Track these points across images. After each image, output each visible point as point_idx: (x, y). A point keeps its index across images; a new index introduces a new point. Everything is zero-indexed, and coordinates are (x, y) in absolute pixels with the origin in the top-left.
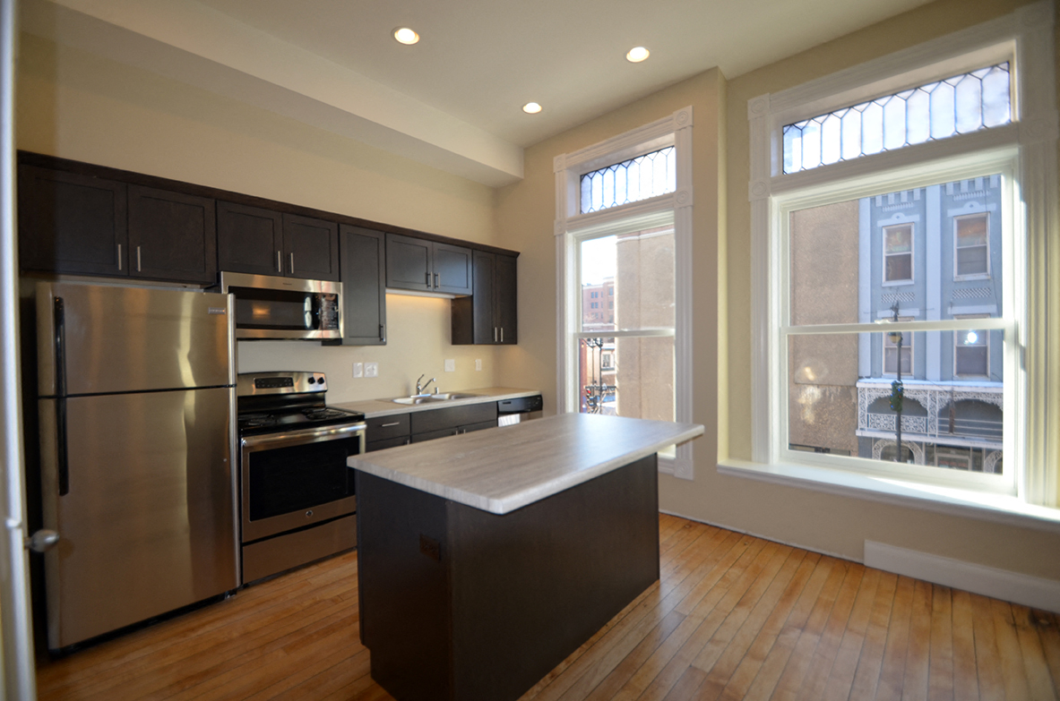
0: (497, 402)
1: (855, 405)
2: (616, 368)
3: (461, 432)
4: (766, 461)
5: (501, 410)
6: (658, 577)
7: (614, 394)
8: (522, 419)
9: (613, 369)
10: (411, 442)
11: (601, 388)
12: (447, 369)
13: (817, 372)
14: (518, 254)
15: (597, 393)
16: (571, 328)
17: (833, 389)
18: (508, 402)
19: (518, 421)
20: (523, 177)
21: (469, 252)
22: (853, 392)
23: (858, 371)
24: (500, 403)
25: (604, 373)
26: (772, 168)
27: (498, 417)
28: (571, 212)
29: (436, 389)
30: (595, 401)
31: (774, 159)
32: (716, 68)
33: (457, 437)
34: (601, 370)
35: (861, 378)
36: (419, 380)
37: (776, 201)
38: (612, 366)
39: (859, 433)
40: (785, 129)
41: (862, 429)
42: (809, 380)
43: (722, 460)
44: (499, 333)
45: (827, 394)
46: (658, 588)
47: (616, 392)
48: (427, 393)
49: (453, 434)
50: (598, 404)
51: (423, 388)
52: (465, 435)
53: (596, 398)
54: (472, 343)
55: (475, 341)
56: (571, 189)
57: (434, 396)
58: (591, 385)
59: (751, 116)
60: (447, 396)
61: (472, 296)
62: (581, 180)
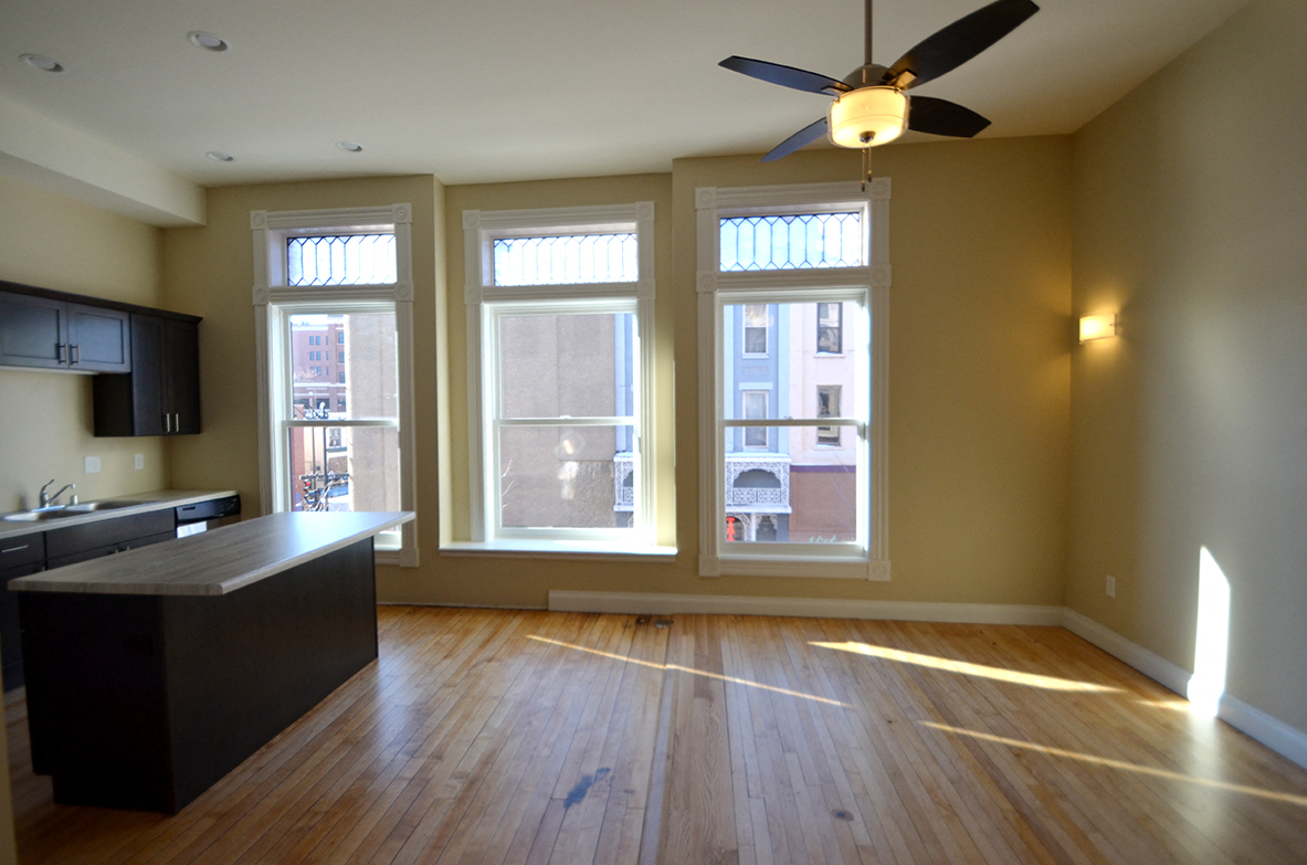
0: (175, 508)
1: (613, 480)
2: (350, 448)
3: (121, 550)
4: (482, 539)
5: (180, 517)
6: (377, 656)
7: (347, 483)
8: (209, 528)
9: (345, 449)
10: (47, 569)
11: (327, 477)
12: (89, 469)
13: (576, 445)
14: (200, 319)
15: (320, 485)
16: (278, 414)
17: (595, 465)
18: (192, 507)
19: (205, 529)
20: (204, 223)
21: (124, 317)
22: (611, 467)
23: (615, 445)
24: (179, 510)
25: (330, 455)
26: (484, 275)
27: (176, 527)
28: (276, 280)
29: (72, 498)
30: (317, 495)
31: (485, 267)
32: (432, 175)
33: (118, 555)
34: (325, 450)
35: (618, 452)
36: (43, 489)
37: (487, 308)
38: (343, 445)
39: (616, 509)
40: (496, 242)
41: (619, 504)
42: (569, 455)
43: (445, 543)
44: (172, 421)
45: (589, 470)
46: (376, 664)
47: (350, 481)
48: (56, 504)
49: (110, 553)
50: (323, 500)
51: (51, 500)
52: (128, 552)
53: (319, 492)
54: (131, 433)
55: (137, 430)
56: (274, 251)
57: (71, 508)
58: (311, 474)
59: (465, 226)
60: (92, 506)
61: (129, 375)
62: (288, 245)
